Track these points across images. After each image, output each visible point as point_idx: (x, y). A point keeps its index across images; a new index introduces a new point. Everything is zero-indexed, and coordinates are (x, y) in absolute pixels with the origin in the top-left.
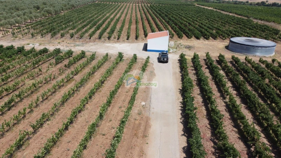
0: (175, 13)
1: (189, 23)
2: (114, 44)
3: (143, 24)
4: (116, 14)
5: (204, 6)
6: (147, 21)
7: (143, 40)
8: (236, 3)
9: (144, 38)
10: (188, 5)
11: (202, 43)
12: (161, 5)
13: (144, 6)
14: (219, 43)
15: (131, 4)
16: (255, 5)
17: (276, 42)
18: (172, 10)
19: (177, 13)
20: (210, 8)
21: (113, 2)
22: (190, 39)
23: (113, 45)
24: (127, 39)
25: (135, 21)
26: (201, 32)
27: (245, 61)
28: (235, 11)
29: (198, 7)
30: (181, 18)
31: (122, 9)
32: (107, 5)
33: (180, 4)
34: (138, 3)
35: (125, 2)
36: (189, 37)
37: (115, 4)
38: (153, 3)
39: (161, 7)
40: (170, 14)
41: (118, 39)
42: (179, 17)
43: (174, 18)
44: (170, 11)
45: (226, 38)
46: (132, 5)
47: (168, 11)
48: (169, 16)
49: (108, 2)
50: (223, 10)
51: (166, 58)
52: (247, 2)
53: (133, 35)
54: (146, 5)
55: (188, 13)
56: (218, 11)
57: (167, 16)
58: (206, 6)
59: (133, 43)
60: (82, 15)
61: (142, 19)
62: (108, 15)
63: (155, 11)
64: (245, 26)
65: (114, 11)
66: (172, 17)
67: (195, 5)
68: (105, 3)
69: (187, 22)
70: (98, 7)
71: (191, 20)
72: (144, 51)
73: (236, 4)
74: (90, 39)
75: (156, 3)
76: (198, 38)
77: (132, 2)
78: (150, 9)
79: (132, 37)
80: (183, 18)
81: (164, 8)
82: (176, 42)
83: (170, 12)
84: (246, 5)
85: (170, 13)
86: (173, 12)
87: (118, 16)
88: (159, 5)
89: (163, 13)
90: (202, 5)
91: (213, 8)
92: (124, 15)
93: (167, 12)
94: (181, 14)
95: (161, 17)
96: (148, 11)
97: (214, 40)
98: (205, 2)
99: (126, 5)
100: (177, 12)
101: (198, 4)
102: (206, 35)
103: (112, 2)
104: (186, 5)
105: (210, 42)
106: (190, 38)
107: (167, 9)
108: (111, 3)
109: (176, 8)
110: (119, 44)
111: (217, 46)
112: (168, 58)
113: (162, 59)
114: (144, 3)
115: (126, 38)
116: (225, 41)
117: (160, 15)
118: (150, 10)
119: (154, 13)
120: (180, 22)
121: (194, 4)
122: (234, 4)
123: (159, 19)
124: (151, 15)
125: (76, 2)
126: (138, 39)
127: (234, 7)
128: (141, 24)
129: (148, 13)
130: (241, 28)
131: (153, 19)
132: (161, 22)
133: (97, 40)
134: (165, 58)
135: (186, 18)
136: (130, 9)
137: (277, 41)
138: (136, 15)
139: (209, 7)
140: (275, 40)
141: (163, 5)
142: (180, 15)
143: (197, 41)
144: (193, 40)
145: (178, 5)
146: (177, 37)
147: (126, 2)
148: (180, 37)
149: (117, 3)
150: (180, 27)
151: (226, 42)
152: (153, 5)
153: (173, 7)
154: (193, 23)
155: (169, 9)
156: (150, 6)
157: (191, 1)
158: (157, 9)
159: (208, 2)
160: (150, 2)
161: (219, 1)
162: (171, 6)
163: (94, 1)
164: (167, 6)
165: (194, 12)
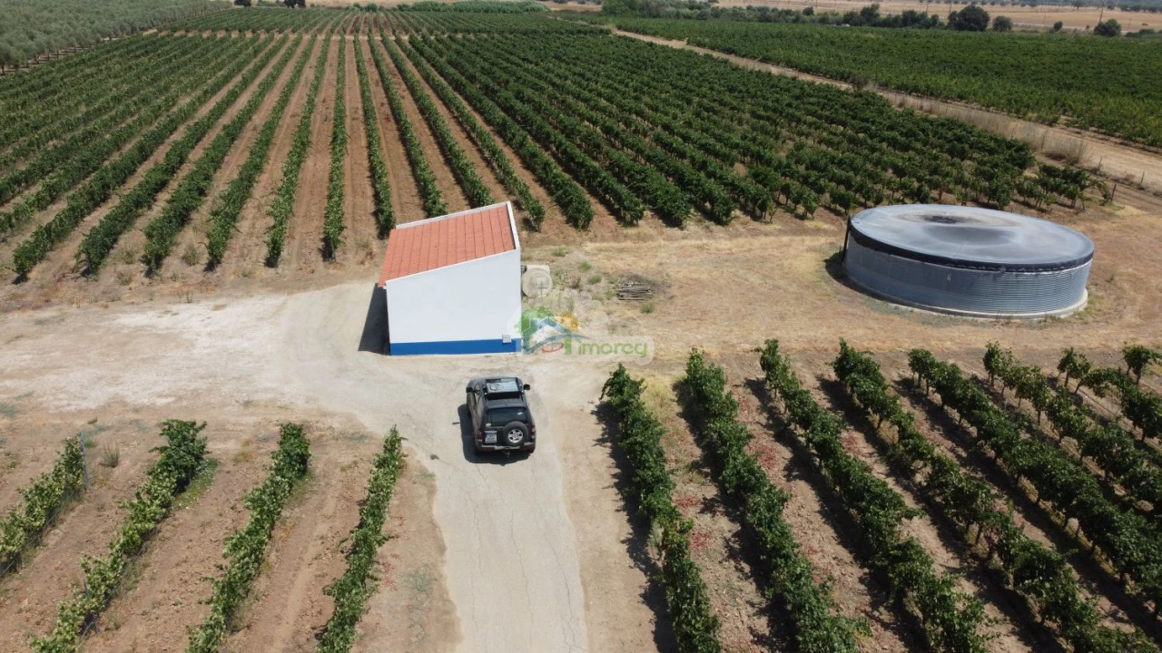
0: (530, 78)
1: (607, 130)
2: (174, 308)
3: (370, 145)
4: (234, 96)
5: (645, 33)
6: (393, 125)
7: (370, 254)
8: (764, 16)
9: (375, 245)
10: (579, 32)
11: (701, 248)
12: (460, 36)
13: (384, 41)
14: (785, 239)
15: (321, 37)
16: (839, 23)
17: (1043, 211)
18: (511, 58)
19: (540, 77)
20: (676, 44)
21: (234, 28)
22: (631, 231)
23: (166, 321)
24: (271, 262)
25: (330, 127)
26: (682, 182)
27: (982, 374)
28: (781, 53)
29: (625, 38)
30: (563, 101)
31: (274, 61)
32: (196, 46)
33: (546, 28)
34: (356, 31)
35: (290, 30)
36: (624, 215)
37: (241, 38)
38: (424, 30)
39: (463, 45)
40: (508, 82)
41: (211, 267)
42: (552, 97)
43: (530, 101)
44: (505, 64)
45: (810, 210)
46: (327, 40)
47: (493, 64)
48: (504, 94)
49: (206, 29)
50: (730, 51)
51: (518, 429)
52: (809, 12)
53: (306, 231)
54: (393, 38)
55: (589, 75)
56: (715, 54)
57: (494, 91)
58: (655, 34)
59: (305, 288)
60: (36, 111)
61: (368, 114)
62: (184, 101)
63: (433, 66)
64: (869, 129)
65: (227, 79)
66: (519, 96)
67: (608, 32)
68: (190, 35)
69: (595, 123)
70: (145, 59)
71: (614, 109)
72: (370, 356)
73: (768, 20)
74: (22, 278)
75: (437, 29)
76: (671, 219)
77: (329, 27)
78: (408, 56)
79: (302, 246)
80: (570, 99)
81: (477, 53)
82: (560, 255)
83: (505, 69)
84: (804, 22)
85: (505, 76)
86: (520, 73)
87: (243, 102)
88: (450, 37)
89: (472, 79)
90: (637, 31)
91: (688, 43)
92: (272, 99)
93: (488, 73)
94: (557, 81)
95: (466, 98)
96: (401, 71)
97: (756, 225)
98: (643, 17)
99: (297, 43)
100: (538, 69)
101: (619, 28)
102: (709, 197)
103: (227, 30)
104: (573, 34)
105: (741, 240)
106: (630, 224)
107: (487, 55)
108: (221, 34)
109: (531, 49)
110: (212, 304)
111: (786, 263)
112: (531, 426)
113: (492, 437)
114: (381, 30)
115: (265, 251)
116: (807, 223)
117: (458, 87)
118: (409, 66)
119: (427, 78)
120: (561, 122)
121: (605, 27)
123: (454, 109)
124: (412, 90)
125: (32, 38)
126: (338, 254)
127: (772, 36)
128: (364, 143)
129: (399, 79)
130: (852, 140)
131: (424, 110)
132: (464, 130)
133: (68, 288)
134: (510, 431)
135: (586, 101)
136: (313, 61)
137: (1044, 206)
138: (340, 98)
139: (670, 38)
140: (1032, 201)
141: (472, 36)
142: (554, 85)
143: (670, 239)
144: (652, 232)
145: (535, 32)
146: (560, 218)
147: (299, 27)
148: (578, 218)
149: (253, 32)
150: (565, 152)
151: (817, 231)
152: (423, 37)
153: (514, 46)
154: (626, 124)
155: (498, 55)
156: (410, 42)
157: (587, 12)
158: (441, 57)
159: (657, 16)
160: (412, 24)
161: (698, 12)
162: (507, 38)
163: (134, 29)
164: (486, 40)
165: (614, 66)
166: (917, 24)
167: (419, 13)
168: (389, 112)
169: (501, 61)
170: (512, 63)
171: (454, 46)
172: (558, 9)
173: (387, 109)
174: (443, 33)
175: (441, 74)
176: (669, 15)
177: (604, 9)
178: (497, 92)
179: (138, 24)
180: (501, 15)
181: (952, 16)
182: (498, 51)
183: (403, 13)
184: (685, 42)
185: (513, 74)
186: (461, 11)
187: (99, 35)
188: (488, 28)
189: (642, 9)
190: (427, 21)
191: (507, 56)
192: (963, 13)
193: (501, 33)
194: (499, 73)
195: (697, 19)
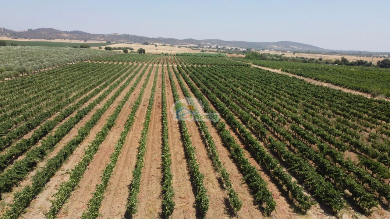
0: (222, 86)
5: (263, 66)
6: (160, 111)
8: (304, 60)
10: (239, 65)
12: (195, 66)
13: (168, 67)
16: (333, 64)
19: (226, 86)
20: (276, 71)
28: (322, 76)
29: (257, 68)
33: (227, 63)
34: (159, 63)
35: (144, 62)
38: (183, 63)
39: (196, 70)
40: (214, 88)
47: (207, 79)
48: (212, 95)
52: (321, 59)
55: (248, 85)
58: (268, 67)
63: (184, 78)
67: (250, 66)
68: (105, 63)
73: (306, 62)
77: (150, 61)
78: (175, 74)
80: (242, 99)
81: (201, 73)
83: (212, 82)
84: (319, 63)
85: (212, 86)
88: (192, 66)
89: (199, 85)
90: (260, 65)
91: (282, 71)
93: (205, 84)
94: (235, 88)
98: (260, 60)
100: (226, 82)
101: (254, 64)
104: (237, 66)
109: (222, 72)
114: (168, 63)
118: (174, 79)
121: (249, 64)
122: (303, 62)
128: (144, 121)
139: (274, 68)
141: (200, 66)
145: (223, 65)
152: (182, 66)
153: (216, 71)
154: (272, 116)
155: (209, 75)
156: (177, 68)
157: (240, 57)
158: (187, 74)
159: (265, 59)
160: (179, 61)
161: (280, 58)
162: (213, 68)
163: (82, 60)
164: (205, 68)
165: (257, 81)
166: (364, 65)
167: (182, 57)
168: (160, 102)
169: (211, 78)
170: (215, 78)
171: (193, 70)
172: (230, 56)
173: (160, 100)
174: (189, 64)
175: (187, 82)
176: (269, 59)
177: (246, 57)
178: (209, 94)
179: (83, 59)
180: (210, 58)
181: (379, 62)
182: (209, 73)
183: (177, 57)
184: (280, 70)
185: (216, 84)
186: (196, 56)
187: (67, 62)
188: (206, 63)
189: (260, 57)
190: (184, 60)
191: (213, 75)
192: (383, 62)
193: (211, 65)
194: (210, 84)
195: (280, 61)
